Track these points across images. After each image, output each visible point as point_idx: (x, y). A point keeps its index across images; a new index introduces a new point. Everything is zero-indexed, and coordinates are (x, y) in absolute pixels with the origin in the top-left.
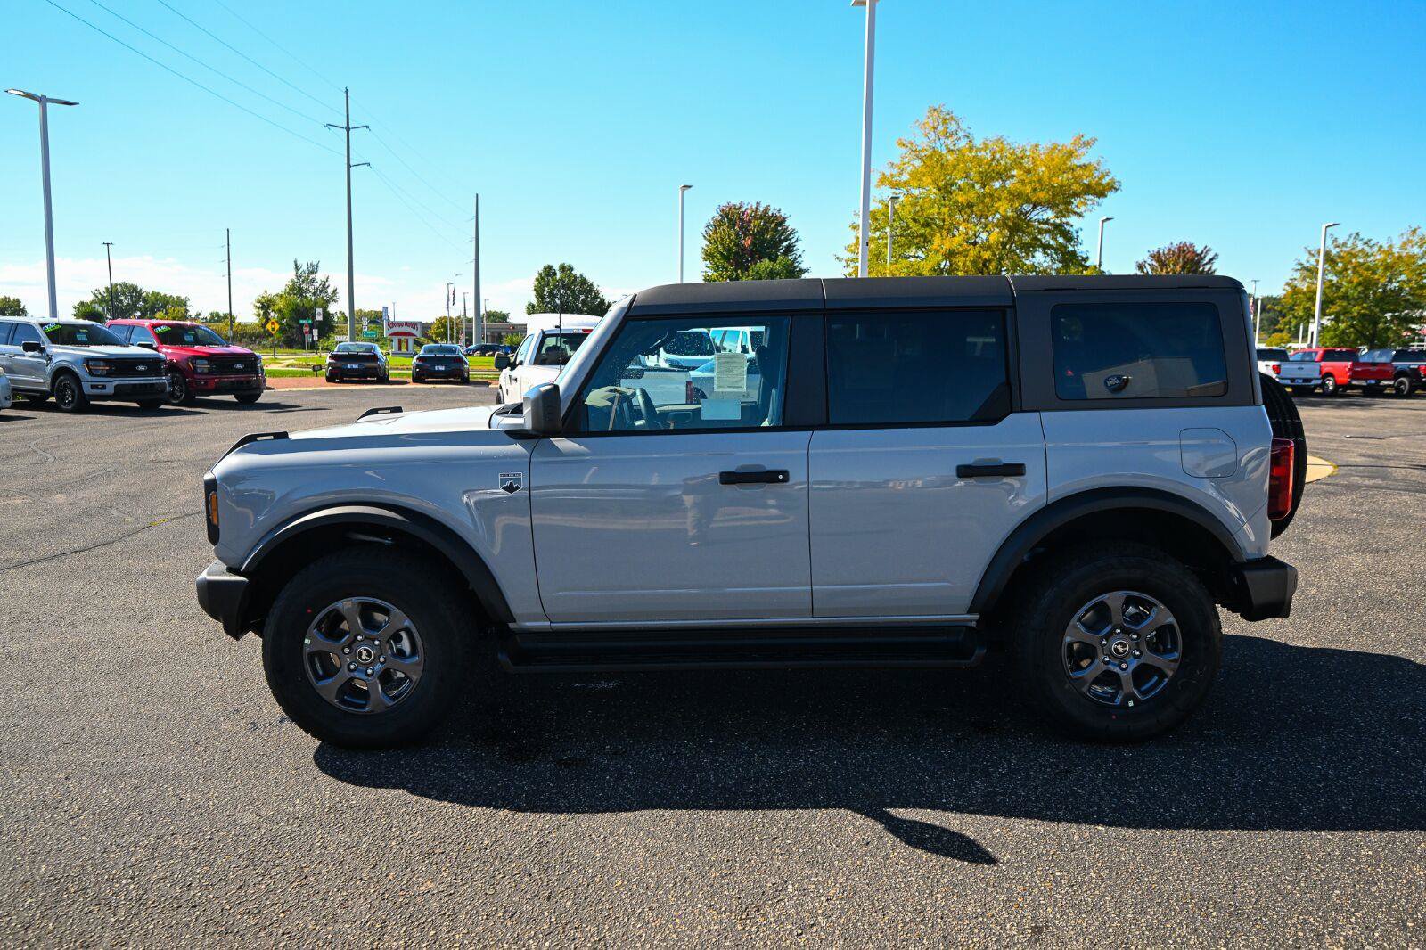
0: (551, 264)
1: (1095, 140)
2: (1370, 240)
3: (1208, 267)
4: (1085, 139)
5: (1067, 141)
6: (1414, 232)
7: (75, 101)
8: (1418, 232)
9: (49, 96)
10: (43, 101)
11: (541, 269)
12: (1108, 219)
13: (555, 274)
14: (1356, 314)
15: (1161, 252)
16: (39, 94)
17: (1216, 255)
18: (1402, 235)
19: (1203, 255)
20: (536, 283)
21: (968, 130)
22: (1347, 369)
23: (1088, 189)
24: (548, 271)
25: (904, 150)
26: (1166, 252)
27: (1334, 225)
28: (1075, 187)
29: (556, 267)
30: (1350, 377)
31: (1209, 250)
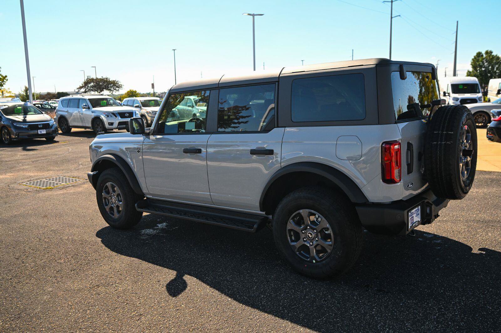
0: (480, 51)
7: (262, 14)
9: (255, 14)
10: (253, 15)
11: (475, 54)
13: (482, 56)
16: (252, 13)
20: (472, 61)
24: (479, 55)
29: (483, 52)
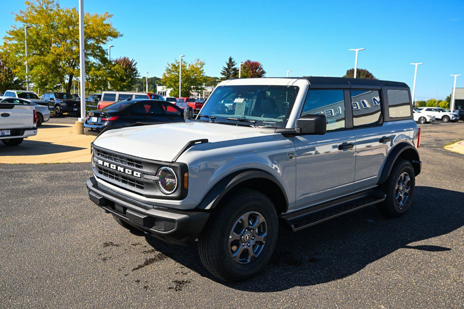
1: (112, 15)
2: (185, 62)
3: (134, 66)
4: (109, 14)
5: (101, 14)
6: (198, 60)
8: (199, 60)
12: (112, 46)
14: (185, 86)
15: (117, 60)
17: (136, 63)
18: (195, 61)
19: (132, 62)
21: (58, 2)
22: (194, 105)
23: (110, 34)
25: (28, 6)
26: (119, 60)
27: (184, 56)
28: (105, 33)
30: (195, 107)
31: (134, 61)
